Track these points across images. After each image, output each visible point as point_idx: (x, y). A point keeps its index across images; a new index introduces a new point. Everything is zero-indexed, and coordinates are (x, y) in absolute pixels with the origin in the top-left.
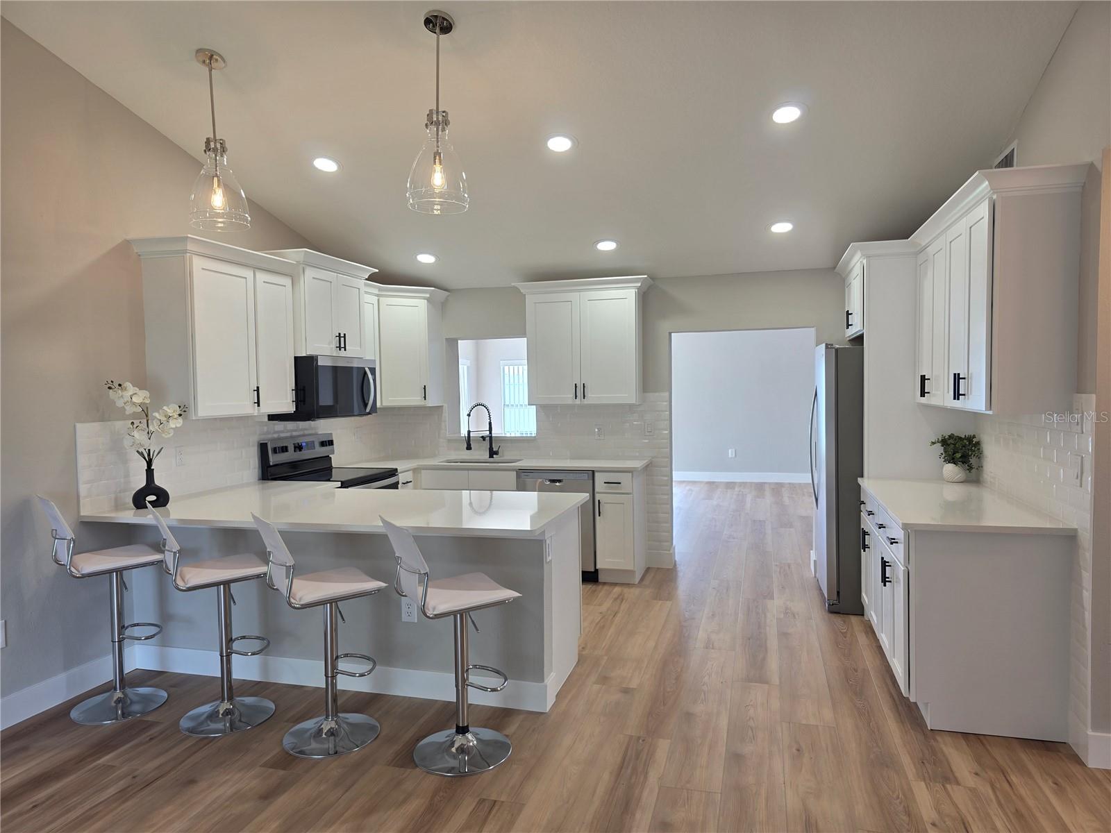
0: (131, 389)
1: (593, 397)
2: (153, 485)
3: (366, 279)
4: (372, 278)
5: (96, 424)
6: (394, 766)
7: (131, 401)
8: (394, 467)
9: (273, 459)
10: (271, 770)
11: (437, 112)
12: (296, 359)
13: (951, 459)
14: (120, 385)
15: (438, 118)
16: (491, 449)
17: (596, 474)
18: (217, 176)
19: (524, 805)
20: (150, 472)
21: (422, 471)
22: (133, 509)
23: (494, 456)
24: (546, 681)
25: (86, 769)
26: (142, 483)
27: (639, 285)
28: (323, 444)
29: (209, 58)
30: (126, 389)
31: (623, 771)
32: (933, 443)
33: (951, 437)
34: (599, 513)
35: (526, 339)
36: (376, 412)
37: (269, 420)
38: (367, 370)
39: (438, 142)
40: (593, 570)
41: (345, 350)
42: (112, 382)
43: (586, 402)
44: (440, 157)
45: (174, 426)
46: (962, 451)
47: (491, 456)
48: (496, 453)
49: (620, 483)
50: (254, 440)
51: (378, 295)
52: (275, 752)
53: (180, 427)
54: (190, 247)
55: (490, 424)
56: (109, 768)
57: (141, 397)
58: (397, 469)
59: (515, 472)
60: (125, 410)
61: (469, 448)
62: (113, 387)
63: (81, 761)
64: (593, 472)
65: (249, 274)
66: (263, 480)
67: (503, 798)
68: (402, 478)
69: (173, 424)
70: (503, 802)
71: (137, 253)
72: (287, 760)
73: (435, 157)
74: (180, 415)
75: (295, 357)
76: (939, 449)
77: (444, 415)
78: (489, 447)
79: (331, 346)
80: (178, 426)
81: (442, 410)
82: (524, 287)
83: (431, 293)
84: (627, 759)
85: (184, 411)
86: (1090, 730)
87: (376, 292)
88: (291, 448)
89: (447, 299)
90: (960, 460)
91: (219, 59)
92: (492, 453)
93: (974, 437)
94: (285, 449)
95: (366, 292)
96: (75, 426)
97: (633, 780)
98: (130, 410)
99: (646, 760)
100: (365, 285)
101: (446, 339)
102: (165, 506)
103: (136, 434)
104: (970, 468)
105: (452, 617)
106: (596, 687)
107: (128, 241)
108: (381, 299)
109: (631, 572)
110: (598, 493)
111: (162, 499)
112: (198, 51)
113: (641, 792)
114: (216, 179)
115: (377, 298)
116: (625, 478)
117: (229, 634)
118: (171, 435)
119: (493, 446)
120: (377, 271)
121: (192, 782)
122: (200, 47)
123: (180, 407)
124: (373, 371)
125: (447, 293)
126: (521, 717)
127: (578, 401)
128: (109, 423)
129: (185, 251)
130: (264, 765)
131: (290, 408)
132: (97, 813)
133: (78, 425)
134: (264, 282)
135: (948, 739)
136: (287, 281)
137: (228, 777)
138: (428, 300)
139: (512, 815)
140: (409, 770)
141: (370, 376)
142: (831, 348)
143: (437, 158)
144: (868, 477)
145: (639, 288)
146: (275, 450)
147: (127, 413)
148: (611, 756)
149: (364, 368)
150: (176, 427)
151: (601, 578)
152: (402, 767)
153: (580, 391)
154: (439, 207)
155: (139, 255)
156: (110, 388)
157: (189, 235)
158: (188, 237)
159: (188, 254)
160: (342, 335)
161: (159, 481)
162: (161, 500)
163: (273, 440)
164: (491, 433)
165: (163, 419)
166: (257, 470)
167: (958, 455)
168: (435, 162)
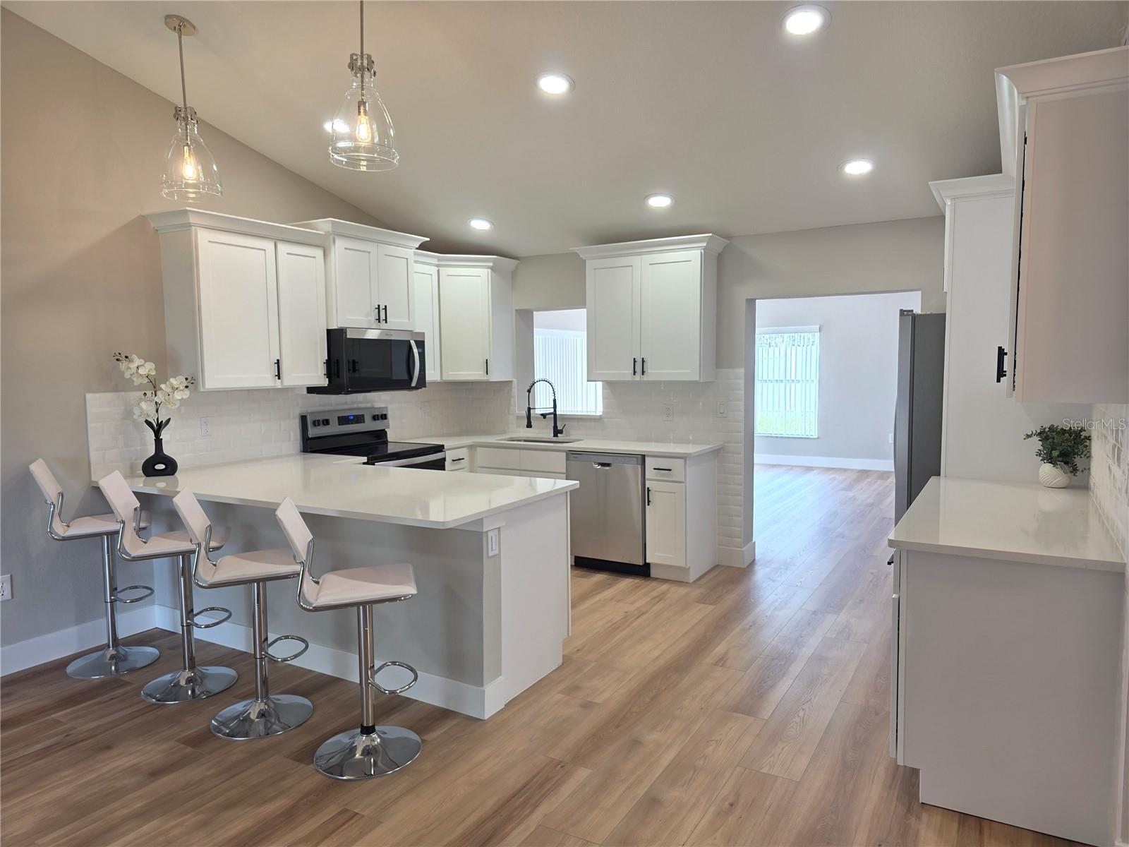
0: (138, 361)
1: (653, 373)
2: (161, 454)
3: (417, 249)
4: (423, 247)
5: (110, 395)
6: (291, 759)
7: (137, 372)
8: (441, 443)
9: (313, 432)
10: (182, 746)
11: (362, 57)
12: (329, 331)
13: (1050, 459)
14: (127, 357)
15: (362, 63)
16: (555, 427)
17: (646, 458)
18: (187, 144)
19: (381, 823)
20: (158, 442)
21: (478, 449)
22: (142, 476)
23: (559, 435)
24: (485, 686)
25: (36, 722)
26: (151, 451)
27: (705, 245)
28: (375, 418)
29: (180, 25)
30: (133, 361)
31: (515, 799)
32: (1029, 436)
33: (1052, 429)
34: (649, 501)
35: (585, 310)
36: (425, 387)
37: (308, 392)
38: (413, 343)
39: (363, 89)
40: (641, 563)
41: (386, 322)
42: (120, 354)
43: (645, 378)
44: (365, 107)
45: (180, 398)
46: (1060, 448)
47: (555, 435)
48: (561, 432)
49: (670, 470)
50: (296, 412)
51: (438, 266)
52: (201, 727)
53: (188, 398)
54: (192, 219)
55: (555, 401)
56: (58, 722)
57: (148, 368)
58: (443, 446)
59: (565, 454)
60: (133, 381)
61: (529, 425)
62: (121, 358)
63: (40, 713)
64: (644, 457)
65: (269, 246)
66: (304, 452)
67: (365, 813)
68: (449, 455)
69: (178, 396)
70: (363, 816)
71: (154, 228)
72: (204, 738)
73: (359, 107)
74: (187, 387)
75: (327, 330)
76: (1036, 444)
77: (513, 390)
78: (553, 425)
79: (370, 318)
80: (184, 397)
81: (512, 385)
82: (584, 251)
83: (494, 261)
84: (528, 787)
85: (192, 383)
86: (1120, 840)
87: (435, 262)
88: (334, 421)
89: (517, 268)
90: (1060, 459)
91: (188, 25)
92: (557, 432)
93: (1083, 430)
94: (326, 422)
95: (416, 262)
96: (85, 396)
97: (515, 814)
98: (137, 381)
99: (549, 789)
100: (415, 254)
101: (516, 310)
102: (173, 474)
103: (143, 405)
104: (1074, 470)
105: (356, 608)
106: (559, 696)
107: (143, 216)
108: (441, 269)
109: (686, 570)
110: (649, 480)
111: (172, 468)
112: (167, 17)
113: (514, 829)
114: (186, 148)
115: (437, 268)
116: (676, 465)
117: (189, 605)
118: (177, 406)
119: (558, 425)
120: (428, 239)
121: (109, 748)
122: (169, 14)
123: (187, 379)
124: (421, 344)
125: (516, 262)
126: (455, 721)
127: (637, 377)
128: (123, 393)
129: (189, 225)
130: (178, 741)
131: (324, 382)
132: (11, 767)
133: (89, 396)
134: (288, 254)
135: (937, 818)
136: (318, 253)
137: (139, 748)
138: (492, 268)
139: (361, 833)
140: (303, 765)
141: (415, 351)
142: (907, 315)
143: (362, 108)
144: (945, 476)
145: (705, 249)
146: (316, 423)
147: (135, 384)
148: (514, 779)
149: (409, 341)
150: (182, 398)
151: (653, 573)
152: (298, 761)
153: (639, 366)
154: (365, 163)
155: (157, 230)
156: (118, 360)
157: (188, 208)
158: (187, 210)
159: (193, 227)
160: (382, 307)
161: (167, 450)
162: (169, 469)
163: (312, 413)
164: (555, 410)
165: (169, 390)
166: (299, 442)
167: (1055, 453)
168: (359, 112)
